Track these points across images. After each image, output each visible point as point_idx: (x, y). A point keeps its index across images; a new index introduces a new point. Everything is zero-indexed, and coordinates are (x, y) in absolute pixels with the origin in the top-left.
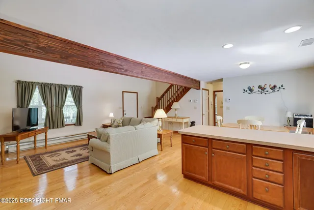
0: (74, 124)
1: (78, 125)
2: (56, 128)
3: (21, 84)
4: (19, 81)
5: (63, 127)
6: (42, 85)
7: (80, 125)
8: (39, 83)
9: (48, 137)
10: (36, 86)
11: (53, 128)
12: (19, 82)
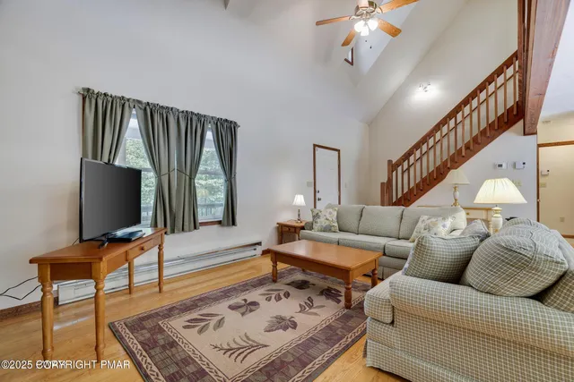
0: (220, 222)
1: (228, 225)
2: (179, 232)
3: (94, 102)
4: (88, 90)
5: (195, 228)
6: (145, 109)
7: (234, 223)
8: (139, 102)
9: (166, 257)
10: (130, 112)
11: (173, 231)
12: (87, 95)
